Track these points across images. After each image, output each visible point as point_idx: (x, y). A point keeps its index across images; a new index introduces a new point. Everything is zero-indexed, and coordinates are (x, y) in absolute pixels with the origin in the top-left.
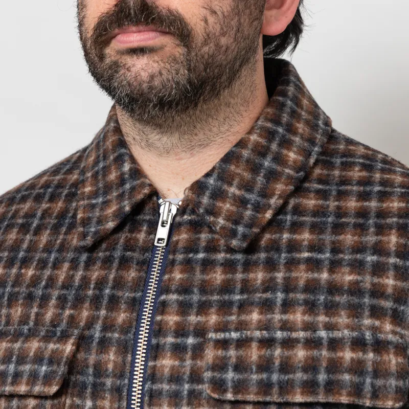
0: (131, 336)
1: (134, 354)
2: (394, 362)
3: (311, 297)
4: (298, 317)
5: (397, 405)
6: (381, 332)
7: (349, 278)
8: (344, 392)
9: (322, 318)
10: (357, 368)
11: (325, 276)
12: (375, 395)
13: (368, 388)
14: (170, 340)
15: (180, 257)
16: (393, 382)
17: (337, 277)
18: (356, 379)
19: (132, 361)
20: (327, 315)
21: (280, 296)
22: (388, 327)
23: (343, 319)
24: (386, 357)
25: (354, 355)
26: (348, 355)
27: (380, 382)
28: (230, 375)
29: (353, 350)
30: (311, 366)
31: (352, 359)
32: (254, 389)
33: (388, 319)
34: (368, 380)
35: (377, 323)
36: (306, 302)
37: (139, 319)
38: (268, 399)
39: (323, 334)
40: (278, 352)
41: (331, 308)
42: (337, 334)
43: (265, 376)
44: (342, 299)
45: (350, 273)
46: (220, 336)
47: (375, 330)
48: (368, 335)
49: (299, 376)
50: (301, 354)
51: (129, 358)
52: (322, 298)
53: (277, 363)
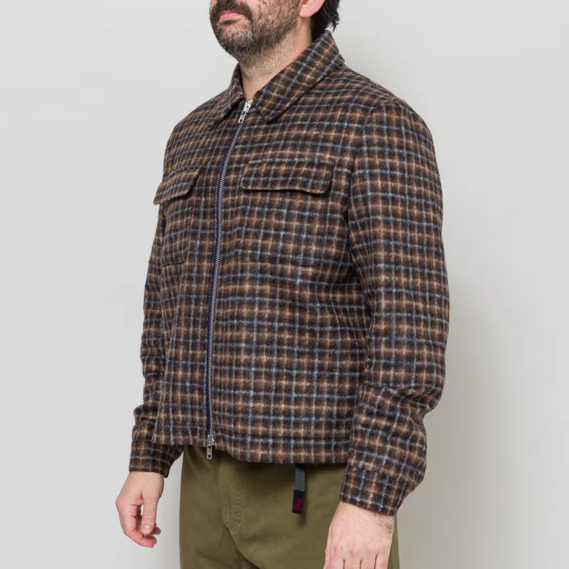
0: (220, 165)
1: (221, 174)
2: (324, 173)
3: (296, 142)
4: (288, 152)
5: (322, 192)
6: (323, 159)
7: (314, 133)
8: (298, 185)
9: (298, 152)
10: (307, 175)
11: (304, 132)
12: (312, 187)
13: (310, 184)
14: (235, 166)
15: (247, 128)
16: (322, 182)
17: (309, 133)
18: (305, 179)
20: (300, 151)
21: (282, 142)
22: (328, 156)
23: (307, 153)
24: (321, 171)
25: (307, 169)
26: (304, 169)
27: (316, 182)
28: (252, 179)
29: (307, 167)
30: (286, 175)
31: (305, 171)
32: (261, 184)
33: (329, 152)
34: (311, 180)
35: (322, 155)
36: (293, 144)
37: (225, 158)
38: (265, 188)
39: (296, 159)
40: (274, 167)
41: (303, 148)
42: (303, 160)
43: (266, 178)
44: (309, 143)
45: (316, 131)
46: (254, 162)
47: (320, 158)
48: (316, 161)
49: (281, 178)
50: (283, 168)
52: (300, 142)
53: (272, 173)
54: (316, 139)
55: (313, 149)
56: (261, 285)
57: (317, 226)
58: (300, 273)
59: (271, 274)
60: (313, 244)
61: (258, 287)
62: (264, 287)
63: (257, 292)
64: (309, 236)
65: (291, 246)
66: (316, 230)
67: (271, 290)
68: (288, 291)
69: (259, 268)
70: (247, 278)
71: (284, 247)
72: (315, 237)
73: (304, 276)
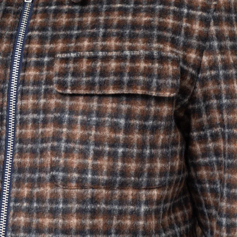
0: (10, 57)
1: (12, 69)
2: (171, 69)
3: (121, 31)
4: (113, 43)
5: (172, 95)
6: (163, 51)
7: (144, 19)
8: (139, 87)
9: (127, 44)
10: (148, 73)
11: (130, 18)
12: (159, 89)
13: (154, 84)
14: (34, 59)
15: (40, 9)
16: (170, 81)
17: (137, 19)
18: (147, 79)
19: (10, 72)
20: (130, 42)
21: (102, 31)
22: (168, 48)
23: (140, 44)
24: (166, 66)
25: (146, 65)
26: (142, 65)
27: (162, 81)
28: (69, 79)
29: (146, 62)
30: (119, 72)
31: (145, 67)
32: (84, 86)
33: (169, 44)
34: (155, 80)
35: (161, 46)
36: (118, 34)
37: (14, 48)
38: (92, 92)
39: (127, 53)
40: (99, 64)
41: (133, 38)
42: (136, 53)
43: (90, 78)
44: (140, 32)
45: (146, 16)
46: (65, 55)
47: (159, 50)
48: (155, 53)
49: (112, 78)
50: (113, 65)
51: (9, 71)
52: (128, 31)
53: (98, 70)
54: (149, 26)
55: (148, 39)
56: (92, 218)
57: (162, 137)
58: (144, 198)
59: (106, 203)
60: (158, 160)
61: (88, 222)
62: (96, 221)
63: (88, 228)
64: (153, 151)
65: (133, 166)
66: (160, 142)
67: (105, 224)
68: (128, 222)
69: (89, 196)
70: (74, 210)
71: (124, 168)
72: (160, 151)
73: (149, 202)
